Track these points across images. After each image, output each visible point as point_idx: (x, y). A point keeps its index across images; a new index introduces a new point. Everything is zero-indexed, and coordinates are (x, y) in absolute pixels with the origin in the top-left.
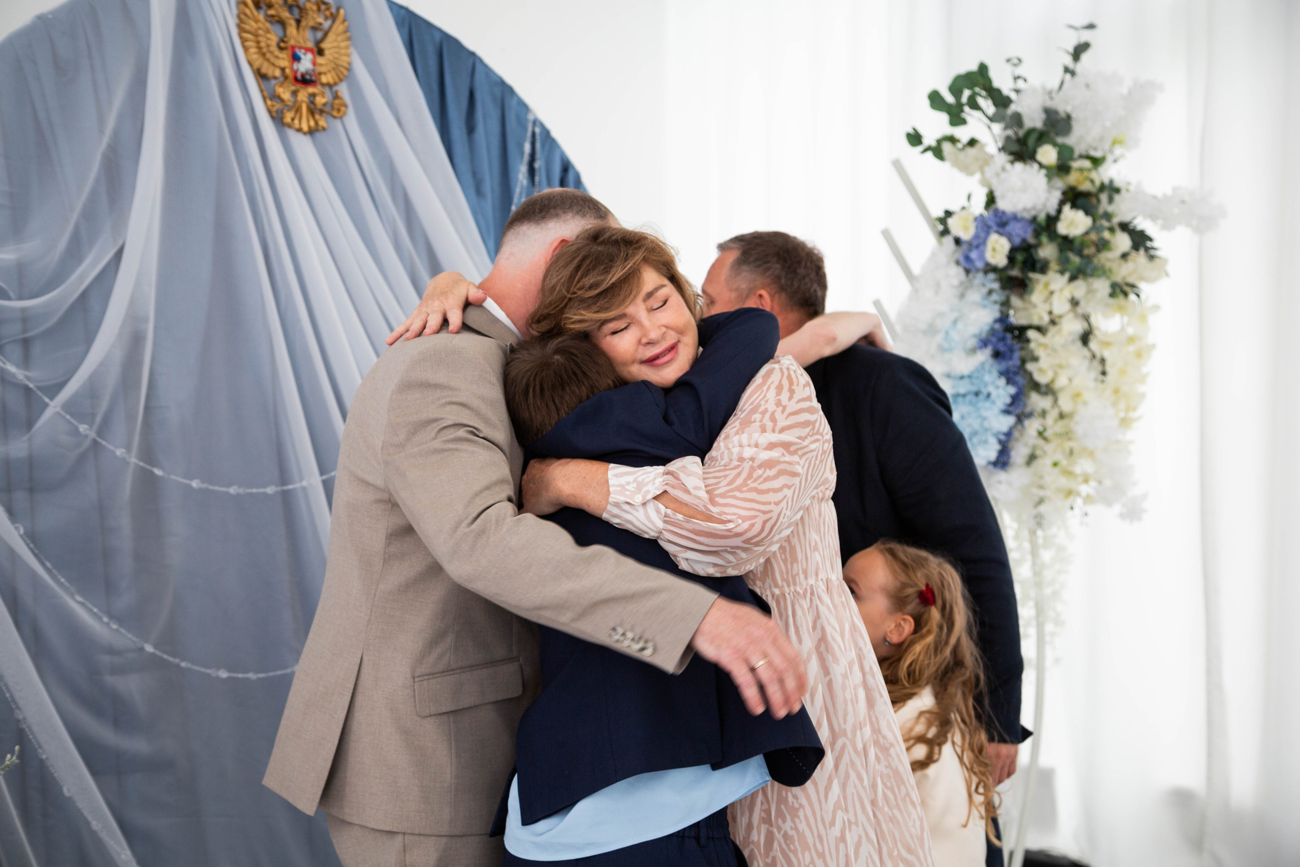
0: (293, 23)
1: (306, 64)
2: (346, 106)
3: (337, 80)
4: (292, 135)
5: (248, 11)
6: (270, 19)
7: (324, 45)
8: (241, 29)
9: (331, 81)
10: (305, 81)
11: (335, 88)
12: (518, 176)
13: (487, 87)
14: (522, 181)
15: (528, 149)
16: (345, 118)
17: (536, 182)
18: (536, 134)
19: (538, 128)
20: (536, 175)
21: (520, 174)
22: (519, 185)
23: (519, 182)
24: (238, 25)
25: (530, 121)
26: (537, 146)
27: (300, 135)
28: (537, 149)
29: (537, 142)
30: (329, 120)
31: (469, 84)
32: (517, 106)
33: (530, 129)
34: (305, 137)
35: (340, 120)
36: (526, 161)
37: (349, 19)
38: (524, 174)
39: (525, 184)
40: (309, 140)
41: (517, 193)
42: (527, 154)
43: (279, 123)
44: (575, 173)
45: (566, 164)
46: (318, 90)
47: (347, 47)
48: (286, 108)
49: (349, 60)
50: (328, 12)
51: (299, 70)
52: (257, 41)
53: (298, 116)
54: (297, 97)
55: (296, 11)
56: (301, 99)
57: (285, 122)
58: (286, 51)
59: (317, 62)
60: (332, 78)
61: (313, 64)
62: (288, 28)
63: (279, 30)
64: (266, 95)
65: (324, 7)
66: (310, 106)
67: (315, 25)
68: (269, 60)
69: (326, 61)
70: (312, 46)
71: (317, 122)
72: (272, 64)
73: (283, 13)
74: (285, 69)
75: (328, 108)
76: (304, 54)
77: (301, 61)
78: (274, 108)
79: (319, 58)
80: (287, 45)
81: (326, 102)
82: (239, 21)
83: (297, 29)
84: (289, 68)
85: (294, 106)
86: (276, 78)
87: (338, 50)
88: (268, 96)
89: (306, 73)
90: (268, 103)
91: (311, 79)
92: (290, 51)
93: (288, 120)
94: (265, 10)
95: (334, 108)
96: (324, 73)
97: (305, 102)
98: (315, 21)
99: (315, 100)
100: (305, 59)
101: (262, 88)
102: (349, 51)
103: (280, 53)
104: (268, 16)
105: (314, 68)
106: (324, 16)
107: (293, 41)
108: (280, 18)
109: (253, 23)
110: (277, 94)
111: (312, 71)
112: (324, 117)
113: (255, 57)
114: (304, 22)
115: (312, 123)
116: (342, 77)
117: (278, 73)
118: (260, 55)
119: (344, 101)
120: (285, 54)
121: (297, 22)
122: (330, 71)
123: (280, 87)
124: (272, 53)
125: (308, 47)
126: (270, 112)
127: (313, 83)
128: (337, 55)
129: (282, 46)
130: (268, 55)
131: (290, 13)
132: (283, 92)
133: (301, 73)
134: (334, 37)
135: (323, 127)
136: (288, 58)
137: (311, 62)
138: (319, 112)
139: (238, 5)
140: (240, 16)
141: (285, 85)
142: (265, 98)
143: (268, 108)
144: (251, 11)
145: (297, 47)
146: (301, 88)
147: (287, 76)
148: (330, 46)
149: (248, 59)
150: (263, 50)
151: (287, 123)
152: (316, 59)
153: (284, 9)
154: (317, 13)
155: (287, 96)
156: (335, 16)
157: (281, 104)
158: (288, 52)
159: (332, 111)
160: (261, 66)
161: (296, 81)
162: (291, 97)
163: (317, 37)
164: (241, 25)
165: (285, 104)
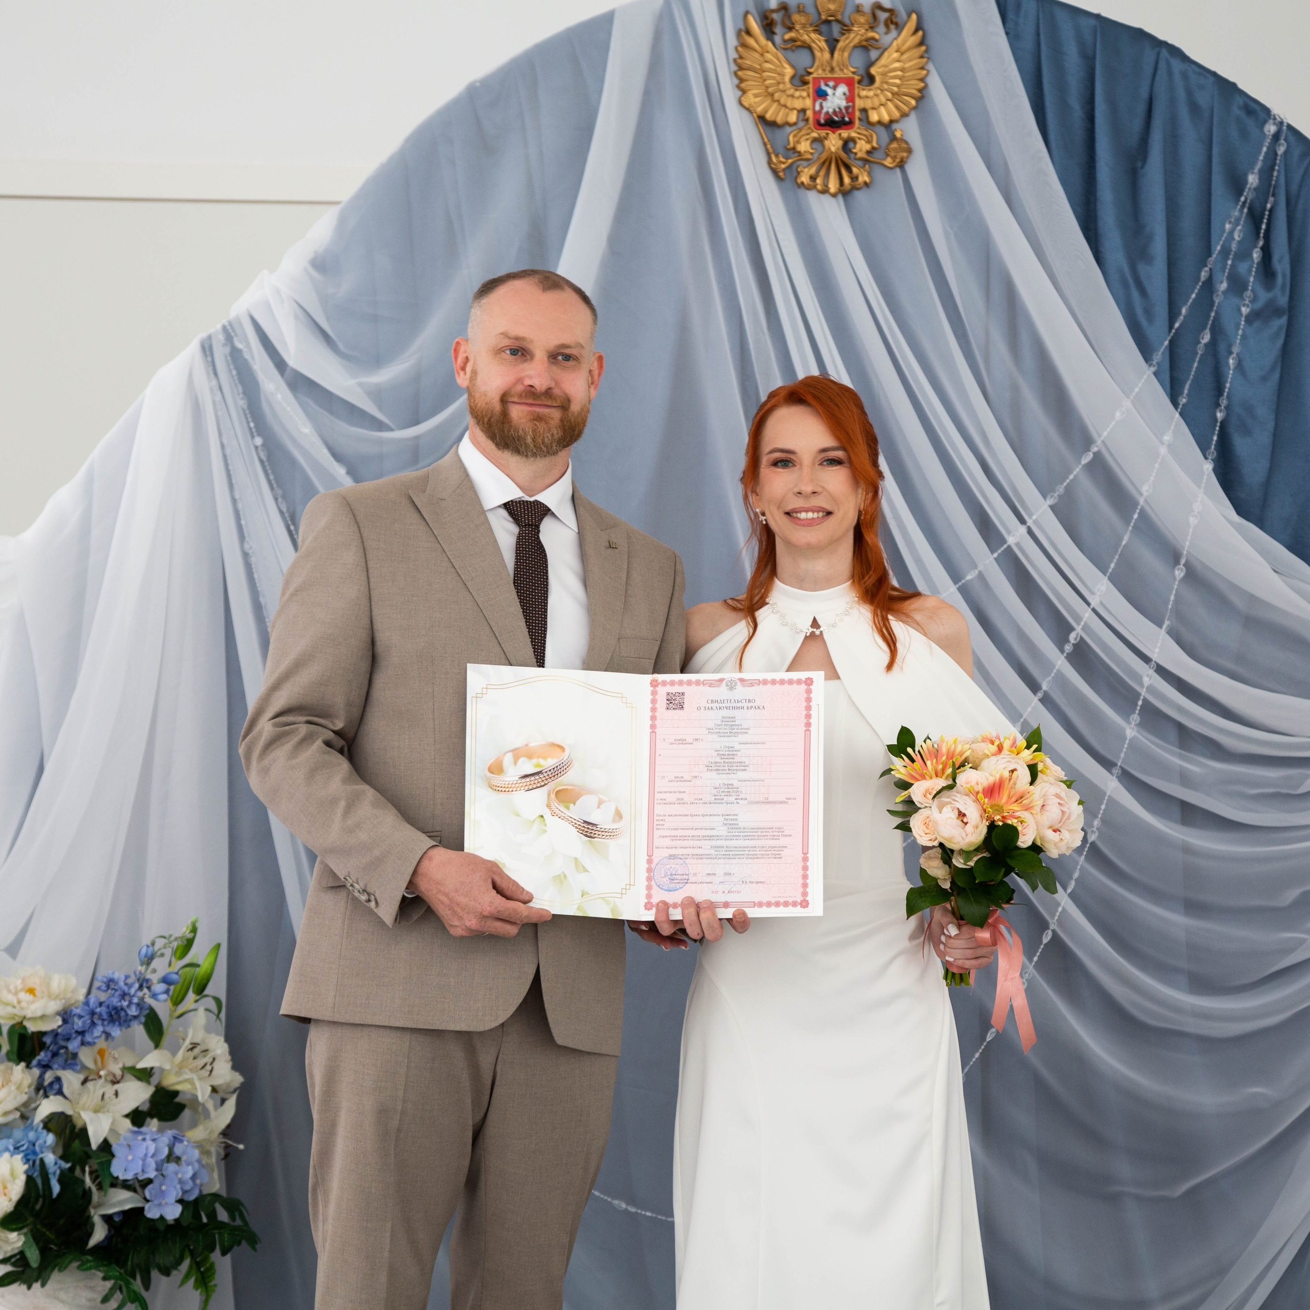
0: (823, 44)
1: (836, 100)
2: (909, 151)
3: (896, 114)
4: (813, 199)
5: (751, 41)
6: (789, 46)
7: (873, 71)
8: (740, 68)
9: (886, 118)
10: (832, 123)
11: (895, 126)
12: (1224, 225)
13: (1181, 94)
14: (1232, 232)
15: (1253, 179)
16: (910, 168)
17: (1262, 231)
18: (1276, 154)
19: (1283, 145)
20: (1265, 221)
21: (1227, 222)
22: (1223, 239)
23: (1225, 235)
24: (735, 60)
25: (1267, 133)
26: (1275, 174)
27: (826, 198)
28: (1274, 178)
29: (1277, 168)
30: (878, 171)
31: (1144, 93)
32: (1241, 114)
33: (1265, 149)
34: (833, 200)
35: (898, 171)
36: (1246, 199)
37: (929, 25)
38: (1237, 223)
39: (1237, 237)
40: (838, 202)
41: (1217, 252)
42: (1250, 189)
43: (788, 184)
46: (859, 133)
47: (920, 66)
48: (805, 163)
49: (922, 85)
50: (892, 22)
51: (825, 110)
52: (761, 78)
53: (822, 173)
54: (823, 146)
55: (836, 28)
56: (830, 149)
57: (799, 181)
58: (805, 87)
59: (859, 96)
60: (889, 114)
61: (850, 98)
62: (818, 54)
63: (803, 58)
64: (771, 150)
65: (883, 16)
66: (843, 155)
67: (864, 43)
68: (778, 101)
69: (879, 92)
70: (851, 75)
71: (854, 178)
72: (785, 106)
73: (808, 35)
74: (803, 111)
75: (878, 156)
76: (835, 88)
77: (828, 97)
78: (783, 166)
79: (864, 89)
80: (810, 78)
81: (873, 148)
82: (736, 56)
83: (832, 53)
84: (809, 109)
85: (818, 158)
86: (790, 125)
87: (899, 73)
88: (774, 152)
89: (835, 112)
90: (774, 159)
91: (847, 119)
92: (811, 86)
93: (804, 179)
94: (781, 36)
95: (888, 155)
96: (873, 108)
97: (836, 152)
98: (863, 38)
99: (854, 148)
100: (834, 94)
101: (766, 140)
102: (924, 72)
103: (796, 90)
104: (785, 41)
105: (850, 104)
106: (882, 28)
107: (820, 71)
108: (804, 42)
109: (757, 55)
110: (792, 145)
111: (847, 108)
112: (868, 170)
113: (757, 99)
114: (844, 41)
115: (847, 180)
116: (906, 108)
117: (793, 117)
118: (766, 96)
119: (906, 143)
120: (803, 90)
121: (832, 44)
122: (886, 103)
123: (795, 136)
124: (784, 91)
125: (842, 76)
126: (775, 172)
127: (849, 124)
128: (898, 81)
129: (800, 80)
130: (777, 96)
131: (820, 34)
132: (798, 142)
133: (827, 113)
134: (896, 55)
135: (866, 184)
136: (809, 95)
137: (843, 97)
138: (860, 163)
139: (739, 34)
140: (740, 49)
141: (803, 132)
142: (768, 154)
143: (773, 166)
144: (757, 41)
145: (823, 78)
146: (827, 134)
147: (807, 120)
148: (887, 69)
149: (746, 104)
150: (770, 90)
151: (803, 183)
152: (856, 91)
153: (811, 29)
154: (867, 27)
155: (804, 147)
156: (899, 27)
157: (795, 159)
158: (809, 88)
159: (884, 159)
160: (766, 111)
161: (819, 125)
162: (812, 149)
163: (869, 56)
164: (739, 61)
165: (802, 158)
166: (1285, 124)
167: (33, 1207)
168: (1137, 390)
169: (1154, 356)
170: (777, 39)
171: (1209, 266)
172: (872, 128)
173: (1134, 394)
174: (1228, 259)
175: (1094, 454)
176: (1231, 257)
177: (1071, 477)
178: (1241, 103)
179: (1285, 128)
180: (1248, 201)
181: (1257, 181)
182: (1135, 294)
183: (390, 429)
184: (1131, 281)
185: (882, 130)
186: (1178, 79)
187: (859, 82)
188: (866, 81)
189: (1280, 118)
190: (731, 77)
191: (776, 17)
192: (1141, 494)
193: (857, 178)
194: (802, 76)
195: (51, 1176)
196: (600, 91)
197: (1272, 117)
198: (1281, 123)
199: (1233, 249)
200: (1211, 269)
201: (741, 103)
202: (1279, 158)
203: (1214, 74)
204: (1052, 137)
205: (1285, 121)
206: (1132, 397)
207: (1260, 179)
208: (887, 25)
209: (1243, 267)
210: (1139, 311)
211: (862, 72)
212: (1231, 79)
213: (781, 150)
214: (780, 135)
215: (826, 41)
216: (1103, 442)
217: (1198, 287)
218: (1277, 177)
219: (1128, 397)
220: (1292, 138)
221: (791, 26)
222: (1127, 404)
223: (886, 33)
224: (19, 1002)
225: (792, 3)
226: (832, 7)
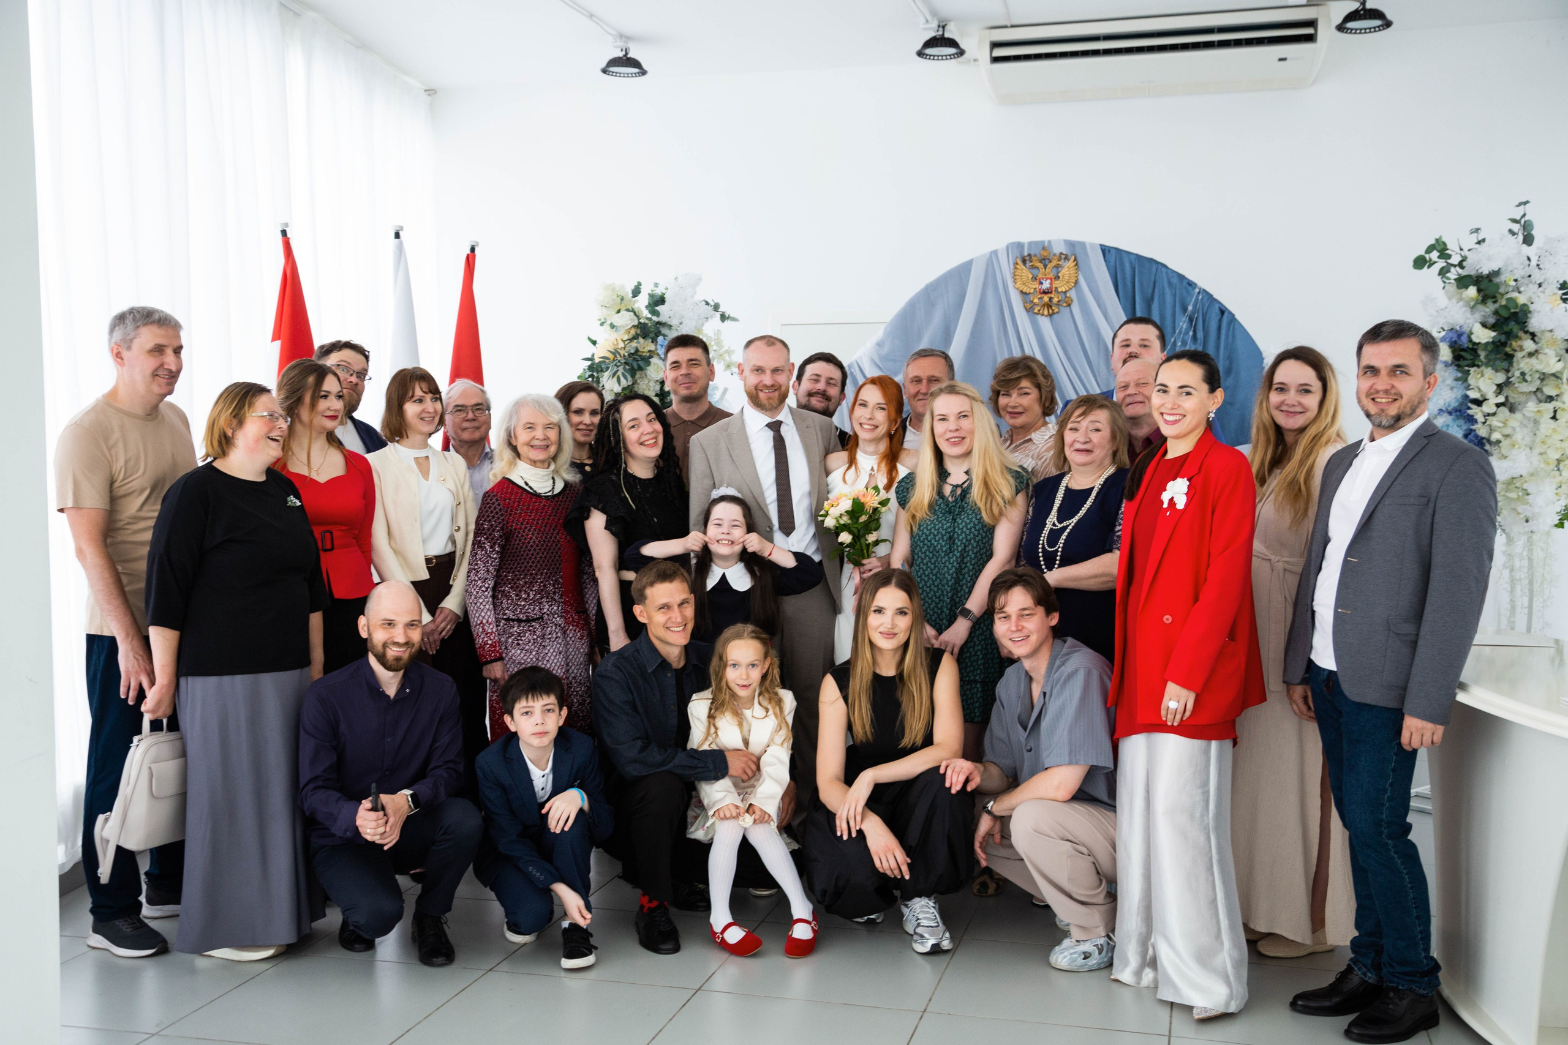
0: (1043, 267)
1: (1046, 285)
2: (1072, 301)
3: (1068, 289)
4: (1039, 317)
5: (1018, 266)
6: (1031, 268)
7: (1060, 275)
8: (1014, 276)
9: (1064, 290)
10: (1045, 292)
11: (1067, 293)
13: (1165, 279)
14: (1183, 325)
17: (1193, 326)
18: (1199, 299)
19: (1201, 295)
20: (1194, 322)
21: (1181, 322)
22: (1180, 328)
23: (1180, 326)
25: (1196, 292)
26: (1198, 305)
27: (1043, 317)
29: (1199, 303)
31: (1153, 279)
32: (1186, 285)
33: (1194, 297)
34: (1046, 318)
36: (1188, 314)
37: (1078, 259)
38: (1184, 322)
39: (1184, 328)
40: (1048, 319)
41: (1177, 332)
42: (1189, 311)
43: (1031, 313)
44: (1230, 316)
45: (1223, 311)
46: (1054, 295)
47: (1076, 272)
48: (1036, 306)
49: (1076, 279)
50: (1066, 258)
52: (1021, 278)
53: (1042, 309)
54: (1042, 300)
55: (1047, 261)
56: (1045, 301)
57: (1034, 312)
59: (1054, 283)
61: (1051, 284)
62: (1040, 270)
63: (1035, 271)
64: (1024, 302)
65: (1063, 257)
66: (1049, 303)
67: (1056, 266)
68: (1027, 286)
69: (1061, 281)
70: (1052, 276)
71: (1053, 310)
72: (1030, 287)
73: (1037, 264)
74: (1035, 289)
75: (1060, 303)
76: (1046, 281)
77: (1043, 284)
78: (1029, 307)
79: (1056, 281)
80: (1038, 278)
81: (1060, 300)
82: (1013, 271)
83: (1045, 269)
84: (1037, 288)
85: (1041, 304)
86: (1031, 293)
87: (1068, 275)
88: (1026, 302)
89: (1046, 288)
90: (1025, 305)
91: (1050, 291)
92: (1038, 280)
93: (1036, 311)
94: (1028, 264)
95: (1064, 302)
96: (1059, 287)
97: (1047, 302)
98: (1056, 264)
99: (1053, 300)
100: (1046, 283)
101: (1023, 299)
102: (1077, 275)
103: (1033, 282)
104: (1030, 266)
106: (1063, 261)
107: (1041, 275)
108: (1036, 266)
109: (1020, 271)
110: (1032, 300)
111: (1050, 287)
112: (1058, 307)
113: (1020, 286)
114: (1049, 266)
115: (1050, 311)
116: (1071, 287)
117: (1032, 291)
118: (1023, 285)
119: (1071, 298)
120: (1035, 282)
121: (1045, 266)
122: (1064, 285)
123: (1033, 297)
124: (1029, 283)
125: (1049, 277)
126: (1026, 309)
127: (1051, 293)
128: (1068, 278)
129: (1034, 278)
130: (1026, 284)
131: (1042, 263)
132: (1034, 299)
133: (1043, 289)
134: (1067, 269)
135: (1057, 312)
136: (1037, 284)
137: (1049, 284)
138: (1055, 305)
139: (1014, 265)
140: (1014, 269)
141: (1035, 296)
143: (1025, 307)
144: (1020, 266)
145: (1042, 278)
146: (1044, 296)
147: (1037, 292)
148: (1064, 274)
149: (1016, 288)
150: (1024, 282)
152: (1053, 281)
153: (1038, 262)
154: (1057, 260)
155: (1036, 300)
156: (1069, 260)
157: (1033, 305)
159: (1063, 304)
160: (1023, 289)
161: (1041, 293)
162: (1039, 301)
163: (1058, 271)
164: (1014, 273)
165: (1035, 304)
166: (1202, 288)
170: (1027, 265)
172: (1059, 294)
176: (1182, 334)
178: (1187, 282)
179: (1202, 290)
180: (1188, 316)
181: (1192, 308)
185: (1062, 294)
186: (1164, 274)
187: (1055, 279)
188: (1057, 278)
189: (1200, 286)
190: (1011, 279)
191: (1027, 258)
196: (967, 284)
197: (1197, 286)
198: (1200, 288)
199: (1183, 331)
200: (1175, 338)
201: (1014, 287)
203: (1177, 273)
204: (1120, 296)
208: (1064, 259)
209: (1186, 337)
211: (1056, 275)
212: (1183, 274)
213: (1028, 302)
218: (1198, 307)
220: (1204, 294)
221: (1032, 261)
225: (1032, 253)
226: (1045, 254)
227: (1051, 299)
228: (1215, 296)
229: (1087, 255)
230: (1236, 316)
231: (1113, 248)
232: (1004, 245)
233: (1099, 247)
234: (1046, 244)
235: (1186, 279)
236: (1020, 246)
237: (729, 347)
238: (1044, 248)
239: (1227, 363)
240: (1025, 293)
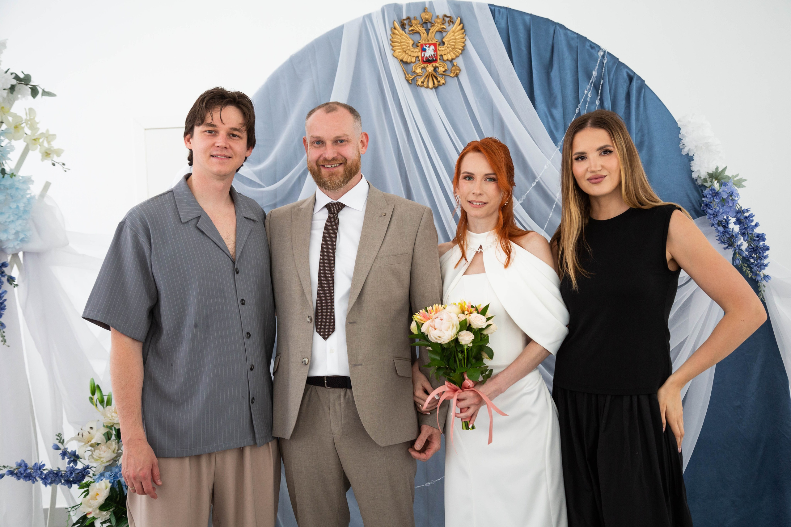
0: (424, 31)
1: (430, 52)
2: (460, 70)
3: (454, 56)
4: (423, 90)
5: (396, 32)
6: (411, 33)
7: (444, 40)
9: (450, 58)
10: (429, 61)
11: (454, 61)
12: (584, 91)
13: (564, 43)
14: (587, 94)
15: (595, 73)
16: (459, 76)
17: (599, 93)
18: (603, 63)
19: (606, 59)
20: (600, 89)
21: (586, 90)
22: (584, 97)
23: (585, 95)
24: (390, 39)
25: (600, 55)
26: (603, 71)
27: (428, 90)
28: (603, 72)
29: (604, 68)
30: (448, 79)
31: (550, 43)
32: (590, 48)
33: (599, 61)
34: (431, 90)
35: (456, 78)
36: (592, 81)
37: (465, 22)
38: (589, 90)
39: (589, 96)
40: (433, 92)
41: (582, 102)
42: (594, 77)
43: (413, 85)
44: (639, 81)
45: (631, 77)
46: (440, 64)
47: (462, 37)
48: (419, 77)
49: (464, 44)
50: (451, 21)
51: (426, 56)
52: (401, 45)
53: (427, 80)
54: (426, 70)
55: (429, 25)
56: (428, 71)
57: (417, 84)
58: (418, 48)
59: (439, 50)
60: (451, 56)
61: (435, 51)
62: (422, 35)
63: (416, 37)
64: (406, 73)
65: (447, 19)
66: (434, 73)
67: (440, 30)
68: (408, 54)
69: (447, 48)
70: (435, 42)
71: (439, 82)
72: (410, 55)
73: (418, 28)
74: (417, 57)
75: (447, 73)
76: (429, 47)
77: (426, 51)
78: (411, 79)
79: (441, 47)
80: (419, 44)
81: (446, 70)
82: (391, 38)
84: (420, 56)
85: (425, 75)
86: (413, 63)
87: (454, 40)
88: (407, 73)
89: (429, 56)
90: (407, 76)
91: (434, 59)
92: (420, 47)
93: (419, 83)
94: (408, 28)
95: (451, 72)
96: (445, 55)
97: (431, 72)
98: (439, 28)
99: (438, 70)
100: (429, 50)
101: (404, 69)
102: (464, 40)
103: (414, 49)
104: (410, 31)
105: (436, 53)
106: (447, 24)
107: (423, 41)
108: (417, 31)
109: (399, 37)
110: (414, 71)
111: (434, 55)
112: (444, 78)
113: (400, 54)
114: (432, 30)
115: (436, 82)
116: (458, 54)
117: (414, 60)
118: (403, 52)
119: (458, 67)
120: (417, 49)
121: (428, 31)
122: (450, 52)
123: (415, 67)
124: (410, 50)
125: (432, 43)
126: (408, 81)
127: (436, 61)
128: (454, 44)
129: (415, 45)
130: (407, 52)
131: (423, 27)
132: (416, 69)
133: (427, 57)
134: (452, 34)
135: (443, 83)
136: (419, 51)
137: (433, 50)
138: (441, 76)
139: (391, 30)
140: (392, 35)
141: (418, 65)
142: (405, 74)
143: (407, 79)
144: (398, 31)
145: (424, 44)
146: (427, 65)
147: (419, 60)
148: (449, 39)
149: (395, 56)
150: (404, 50)
151: (419, 85)
152: (438, 48)
153: (419, 26)
154: (441, 24)
155: (419, 71)
156: (453, 23)
157: (415, 76)
158: (419, 48)
159: (450, 74)
160: (403, 58)
161: (424, 62)
162: (422, 71)
163: (443, 36)
164: (392, 39)
165: (418, 75)
166: (606, 52)
167: (116, 500)
168: (552, 157)
169: (559, 144)
170: (407, 30)
171: (579, 108)
172: (445, 62)
173: (551, 158)
174: (586, 104)
175: (537, 182)
176: (587, 103)
177: (528, 192)
178: (589, 45)
179: (606, 53)
180: (593, 82)
181: (596, 74)
182: (550, 120)
183: (264, 187)
184: (548, 115)
185: (449, 63)
186: (562, 36)
187: (439, 45)
188: (442, 44)
189: (604, 49)
190: (389, 46)
191: (405, 22)
192: (556, 197)
193: (440, 81)
194: (417, 44)
195: (123, 487)
196: (339, 55)
197: (601, 49)
198: (605, 51)
199: (588, 101)
200: (580, 109)
201: (394, 56)
202: (604, 64)
203: (578, 34)
204: (514, 61)
205: (606, 50)
206: (551, 160)
207: (597, 73)
208: (449, 23)
209: (592, 107)
210: (552, 126)
211: (440, 41)
212: (584, 36)
213: (410, 72)
214: (409, 66)
215: (425, 30)
216: (540, 178)
217: (575, 116)
218: (604, 72)
219: (549, 160)
220: (609, 57)
221: (411, 25)
222: (549, 162)
223: (449, 26)
224: (112, 417)
225: (412, 16)
226: (427, 17)
227: (435, 69)
228: (620, 60)
229: (476, 18)
230: (646, 83)
231: (504, 8)
232: (378, 8)
233: (488, 7)
234: (427, 6)
235: (589, 41)
236: (397, 8)
237: (47, 131)
238: (425, 10)
239: (640, 134)
240: (406, 63)
